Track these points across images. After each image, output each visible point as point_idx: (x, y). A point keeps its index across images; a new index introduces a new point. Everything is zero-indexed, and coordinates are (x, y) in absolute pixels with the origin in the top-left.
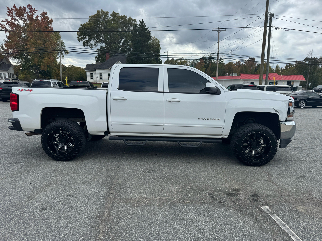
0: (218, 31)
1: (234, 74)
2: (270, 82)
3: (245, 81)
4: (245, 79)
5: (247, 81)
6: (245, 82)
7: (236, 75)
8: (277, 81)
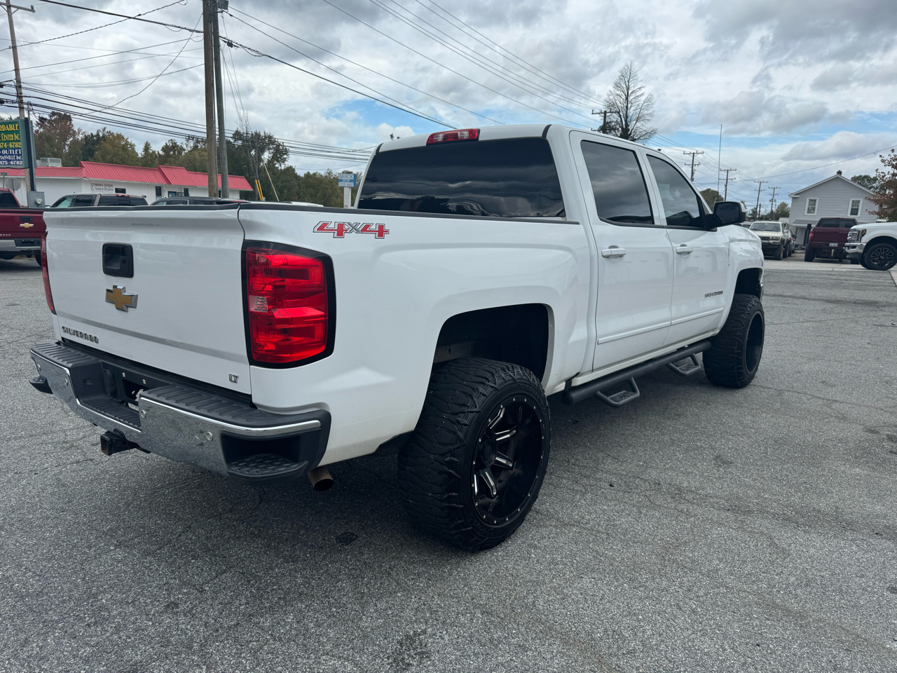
0: (5, 7)
1: (52, 161)
2: (169, 192)
3: (97, 185)
4: (98, 179)
5: (105, 185)
6: (98, 187)
7: (59, 165)
8: (187, 189)
